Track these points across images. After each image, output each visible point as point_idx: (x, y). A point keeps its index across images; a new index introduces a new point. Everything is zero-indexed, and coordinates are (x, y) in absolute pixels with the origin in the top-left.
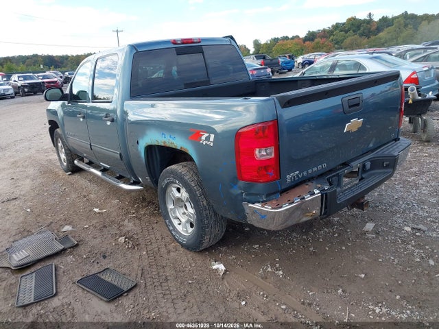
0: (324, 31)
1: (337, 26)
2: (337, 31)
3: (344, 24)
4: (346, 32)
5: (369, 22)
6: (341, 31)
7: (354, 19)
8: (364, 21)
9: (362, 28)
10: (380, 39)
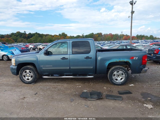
0: (8, 35)
1: (13, 34)
2: (13, 36)
3: (15, 33)
4: (17, 36)
5: (25, 34)
6: (15, 36)
7: (19, 32)
8: (23, 33)
9: (23, 36)
10: (31, 40)
